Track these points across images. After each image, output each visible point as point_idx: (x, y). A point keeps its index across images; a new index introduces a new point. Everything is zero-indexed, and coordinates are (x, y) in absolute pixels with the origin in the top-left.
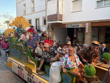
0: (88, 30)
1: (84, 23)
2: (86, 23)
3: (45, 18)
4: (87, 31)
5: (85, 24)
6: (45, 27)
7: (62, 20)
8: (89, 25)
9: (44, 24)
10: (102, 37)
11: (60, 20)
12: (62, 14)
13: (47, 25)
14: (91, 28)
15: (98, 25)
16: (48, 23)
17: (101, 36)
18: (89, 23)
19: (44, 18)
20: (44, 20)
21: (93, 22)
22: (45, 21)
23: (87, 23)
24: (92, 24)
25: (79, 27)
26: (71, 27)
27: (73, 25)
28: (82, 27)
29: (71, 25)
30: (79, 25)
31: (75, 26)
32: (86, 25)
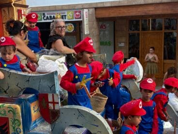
0: (90, 29)
1: (77, 9)
2: (83, 9)
4: (86, 31)
8: (89, 15)
10: (122, 45)
14: (95, 23)
15: (112, 15)
17: (120, 43)
18: (91, 10)
21: (99, 6)
23: (85, 10)
24: (97, 12)
25: (67, 20)
26: (43, 21)
27: (49, 16)
28: (74, 20)
29: (44, 14)
30: (65, 16)
31: (54, 16)
32: (83, 15)
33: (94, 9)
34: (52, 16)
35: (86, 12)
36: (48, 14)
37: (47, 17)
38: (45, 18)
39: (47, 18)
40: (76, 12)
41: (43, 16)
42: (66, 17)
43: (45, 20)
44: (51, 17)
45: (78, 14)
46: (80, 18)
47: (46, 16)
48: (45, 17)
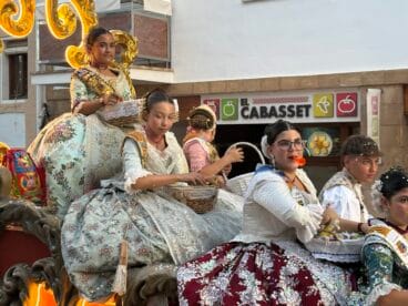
1: (348, 89)
2: (365, 87)
3: (24, 41)
5: (354, 97)
6: (21, 118)
7: (165, 65)
8: (383, 107)
9: (12, 97)
11: (151, 64)
12: (167, 12)
13: (37, 97)
16: (49, 87)
18: (390, 92)
19: (11, 43)
20: (12, 58)
22: (18, 65)
23: (372, 93)
25: (311, 120)
26: (241, 121)
27: (258, 107)
28: (335, 119)
29: (244, 102)
30: (308, 107)
31: (273, 108)
32: (364, 107)
33: (400, 89)
34: (269, 106)
35: (375, 99)
36: (255, 102)
37: (254, 109)
38: (247, 113)
39: (254, 114)
40: (340, 97)
41: (240, 108)
42: (311, 111)
43: (246, 117)
44: (263, 109)
45: (347, 101)
46: (354, 114)
47: (250, 107)
48: (247, 109)
